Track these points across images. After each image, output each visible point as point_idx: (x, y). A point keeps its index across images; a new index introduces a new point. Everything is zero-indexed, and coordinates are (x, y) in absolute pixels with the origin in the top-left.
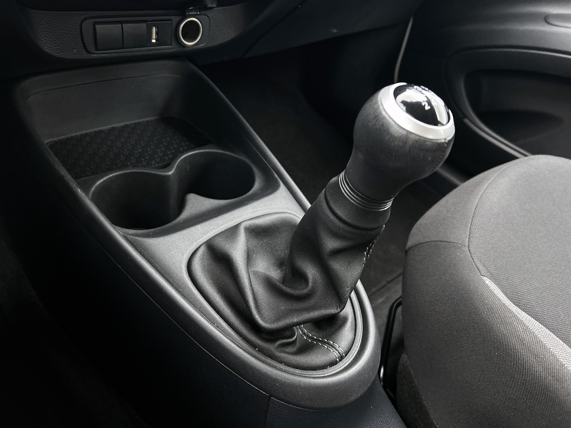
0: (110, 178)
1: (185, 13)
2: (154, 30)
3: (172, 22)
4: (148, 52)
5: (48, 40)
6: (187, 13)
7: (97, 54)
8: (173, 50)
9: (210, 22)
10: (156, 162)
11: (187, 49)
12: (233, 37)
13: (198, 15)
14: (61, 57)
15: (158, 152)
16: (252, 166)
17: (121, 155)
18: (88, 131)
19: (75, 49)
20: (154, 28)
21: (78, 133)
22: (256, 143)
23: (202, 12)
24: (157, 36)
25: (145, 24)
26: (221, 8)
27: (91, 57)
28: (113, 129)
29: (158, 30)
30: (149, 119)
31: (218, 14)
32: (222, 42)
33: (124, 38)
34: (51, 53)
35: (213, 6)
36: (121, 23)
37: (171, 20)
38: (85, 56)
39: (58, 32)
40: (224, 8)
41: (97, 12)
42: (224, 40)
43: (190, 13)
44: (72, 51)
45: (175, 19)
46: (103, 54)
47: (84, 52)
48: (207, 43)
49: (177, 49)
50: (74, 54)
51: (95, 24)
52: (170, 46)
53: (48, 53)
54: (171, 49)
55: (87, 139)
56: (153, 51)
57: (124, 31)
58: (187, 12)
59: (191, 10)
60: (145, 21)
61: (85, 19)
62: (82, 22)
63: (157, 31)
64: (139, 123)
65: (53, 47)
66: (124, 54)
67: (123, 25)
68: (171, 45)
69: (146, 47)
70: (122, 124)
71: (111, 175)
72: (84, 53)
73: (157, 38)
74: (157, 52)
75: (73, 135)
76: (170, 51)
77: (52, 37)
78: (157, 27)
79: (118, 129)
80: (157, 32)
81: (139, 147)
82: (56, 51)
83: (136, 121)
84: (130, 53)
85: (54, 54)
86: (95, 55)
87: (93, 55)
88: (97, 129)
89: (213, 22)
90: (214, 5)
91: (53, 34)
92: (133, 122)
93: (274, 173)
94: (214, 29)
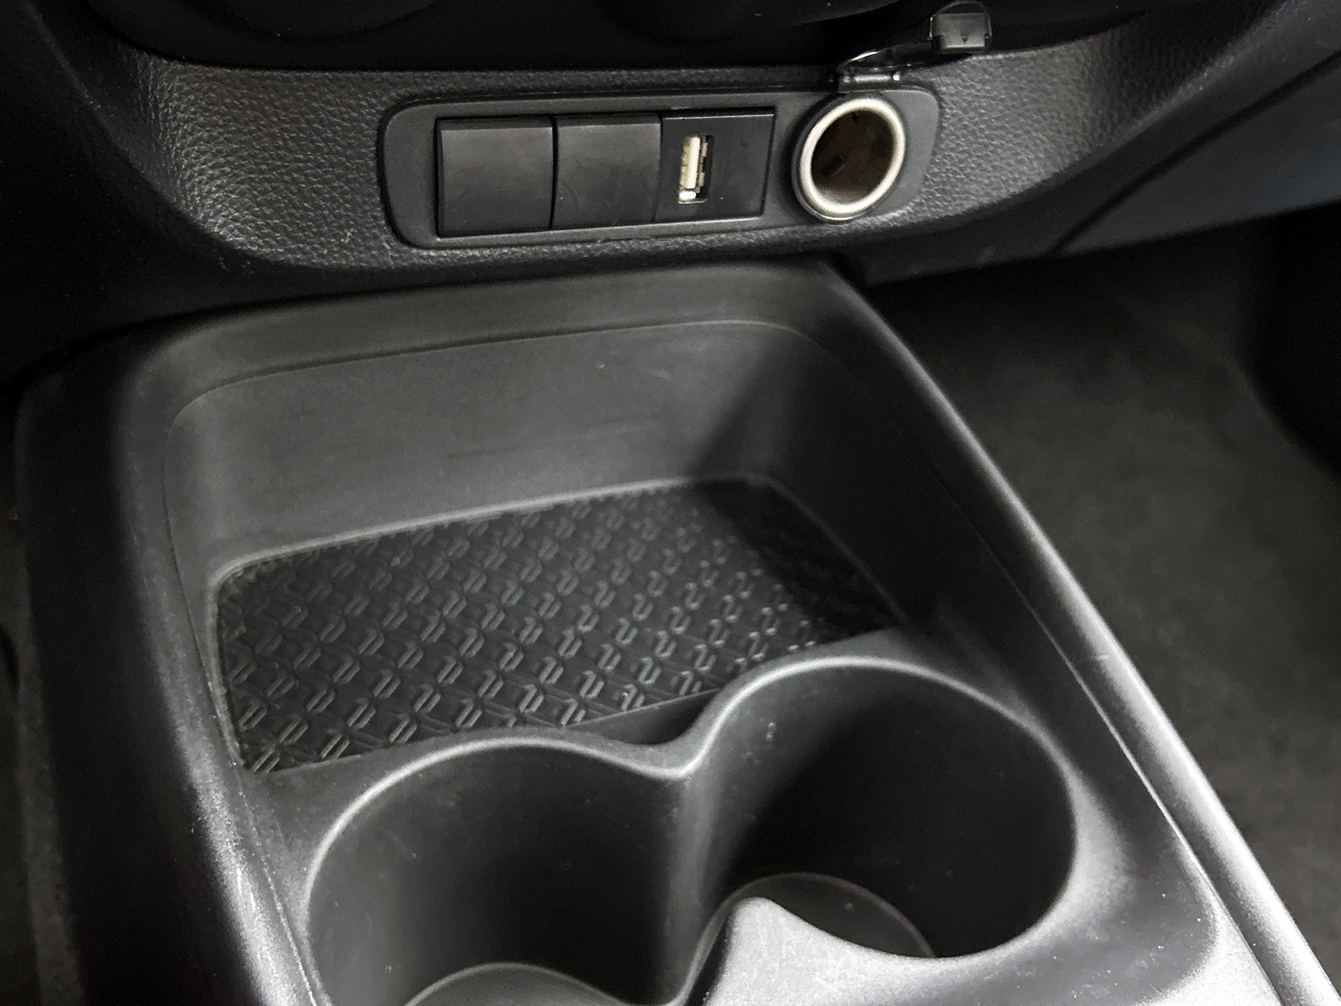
0: (428, 770)
1: (838, 76)
2: (694, 149)
3: (774, 118)
4: (659, 243)
5: (232, 192)
6: (847, 80)
7: (444, 248)
8: (767, 234)
9: (942, 115)
10: (641, 690)
11: (831, 229)
12: (1038, 180)
13: (892, 85)
14: (289, 260)
15: (657, 641)
16: (1065, 767)
17: (508, 645)
18: (411, 525)
19: (349, 227)
20: (695, 142)
21: (373, 532)
22: (1097, 664)
23: (913, 75)
24: (702, 175)
25: (658, 125)
26: (1000, 56)
27: (415, 260)
28: (508, 517)
29: (708, 152)
30: (650, 485)
31: (984, 82)
32: (986, 201)
33: (560, 186)
34: (242, 244)
35: (969, 45)
36: (553, 119)
37: (770, 109)
38: (388, 254)
39: (280, 158)
40: (1012, 55)
41: (455, 73)
42: (994, 193)
43: (858, 79)
44: (335, 236)
45: (791, 105)
46: (469, 251)
47: (387, 241)
48: (917, 204)
49: (782, 231)
50: (342, 246)
51: (442, 121)
52: (756, 218)
53: (231, 243)
54: (755, 229)
55: (397, 561)
56: (680, 240)
57: (560, 158)
58: (846, 73)
59: (866, 66)
60: (660, 114)
61: (400, 105)
62: (386, 116)
63: (704, 154)
64: (609, 500)
65: (253, 221)
66: (556, 248)
67: (561, 129)
68: (760, 212)
69: (653, 221)
70: (545, 502)
71: (434, 758)
72: (387, 246)
73: (701, 182)
74: (699, 240)
75: (352, 536)
76: (753, 237)
77: (252, 180)
78: (708, 139)
79: (524, 522)
80: (705, 158)
81: (586, 609)
82: (268, 235)
83: (599, 493)
84: (579, 246)
85: (255, 249)
86: (432, 253)
87: (425, 253)
88: (444, 518)
89: (953, 115)
90: (977, 42)
91: (256, 164)
92: (585, 495)
93: (1174, 839)
94: (958, 145)
